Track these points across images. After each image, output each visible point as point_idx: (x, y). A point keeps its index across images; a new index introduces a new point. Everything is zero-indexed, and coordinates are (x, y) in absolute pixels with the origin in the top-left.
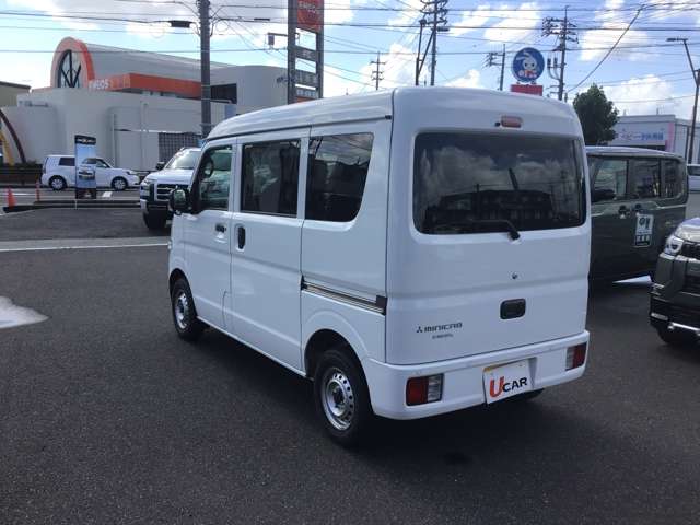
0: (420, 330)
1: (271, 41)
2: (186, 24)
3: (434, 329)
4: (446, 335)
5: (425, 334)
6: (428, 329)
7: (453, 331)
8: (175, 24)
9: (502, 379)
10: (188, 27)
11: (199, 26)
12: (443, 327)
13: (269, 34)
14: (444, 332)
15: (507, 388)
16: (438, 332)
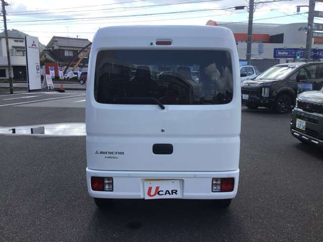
0: (97, 153)
1: (298, 10)
2: (242, 8)
3: (106, 153)
4: (113, 158)
5: (100, 155)
6: (101, 153)
7: (117, 155)
8: (237, 8)
9: (158, 188)
10: (243, 9)
11: (249, 7)
12: (112, 153)
13: (297, 6)
14: (112, 155)
15: (160, 193)
16: (108, 155)
